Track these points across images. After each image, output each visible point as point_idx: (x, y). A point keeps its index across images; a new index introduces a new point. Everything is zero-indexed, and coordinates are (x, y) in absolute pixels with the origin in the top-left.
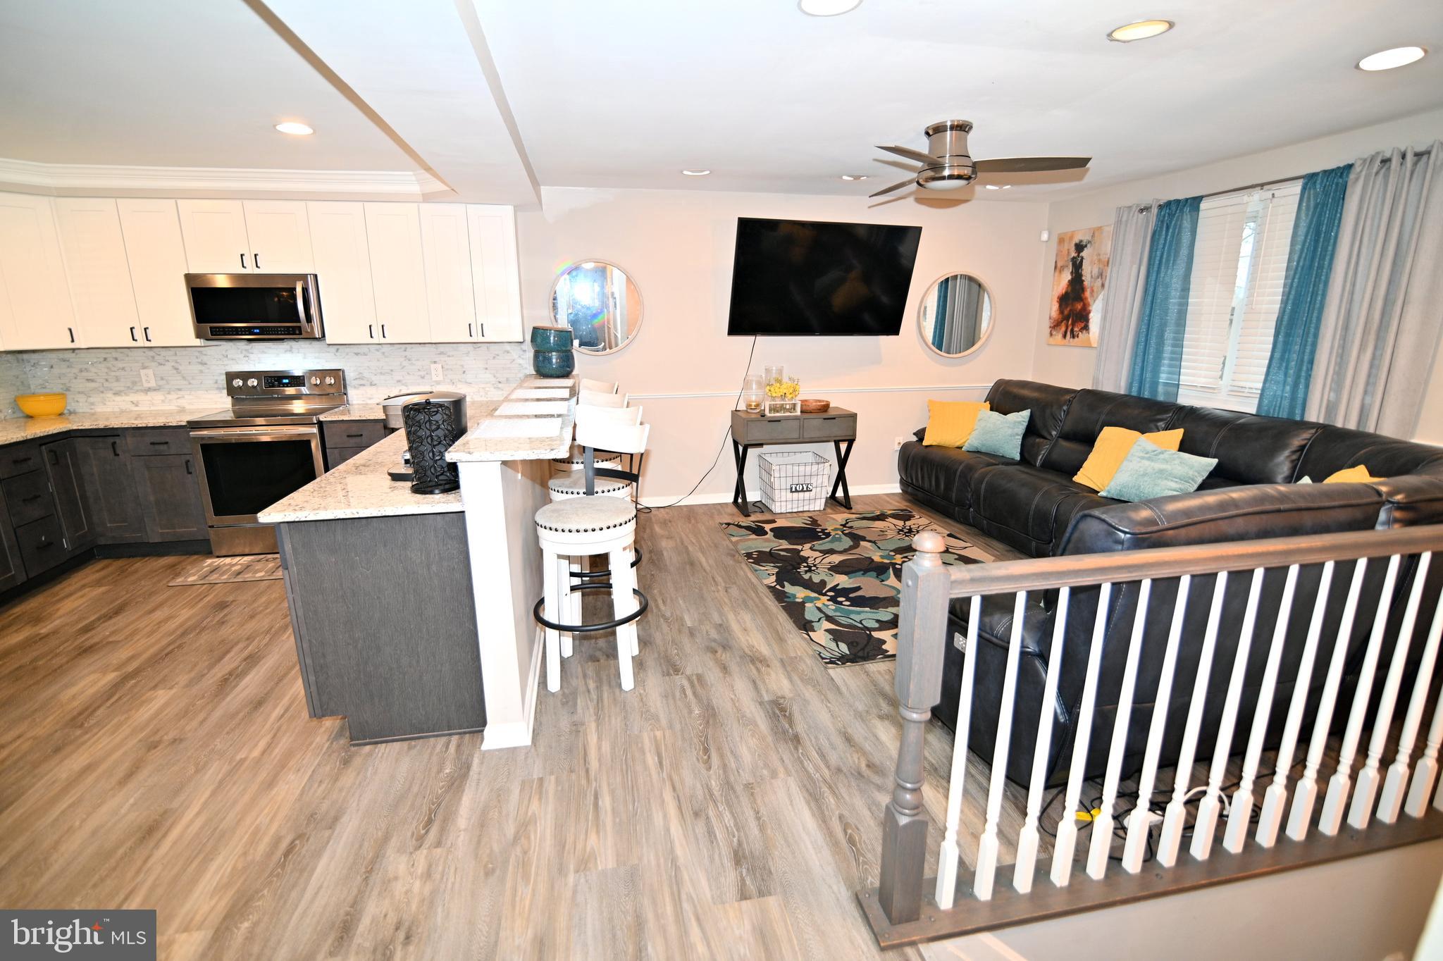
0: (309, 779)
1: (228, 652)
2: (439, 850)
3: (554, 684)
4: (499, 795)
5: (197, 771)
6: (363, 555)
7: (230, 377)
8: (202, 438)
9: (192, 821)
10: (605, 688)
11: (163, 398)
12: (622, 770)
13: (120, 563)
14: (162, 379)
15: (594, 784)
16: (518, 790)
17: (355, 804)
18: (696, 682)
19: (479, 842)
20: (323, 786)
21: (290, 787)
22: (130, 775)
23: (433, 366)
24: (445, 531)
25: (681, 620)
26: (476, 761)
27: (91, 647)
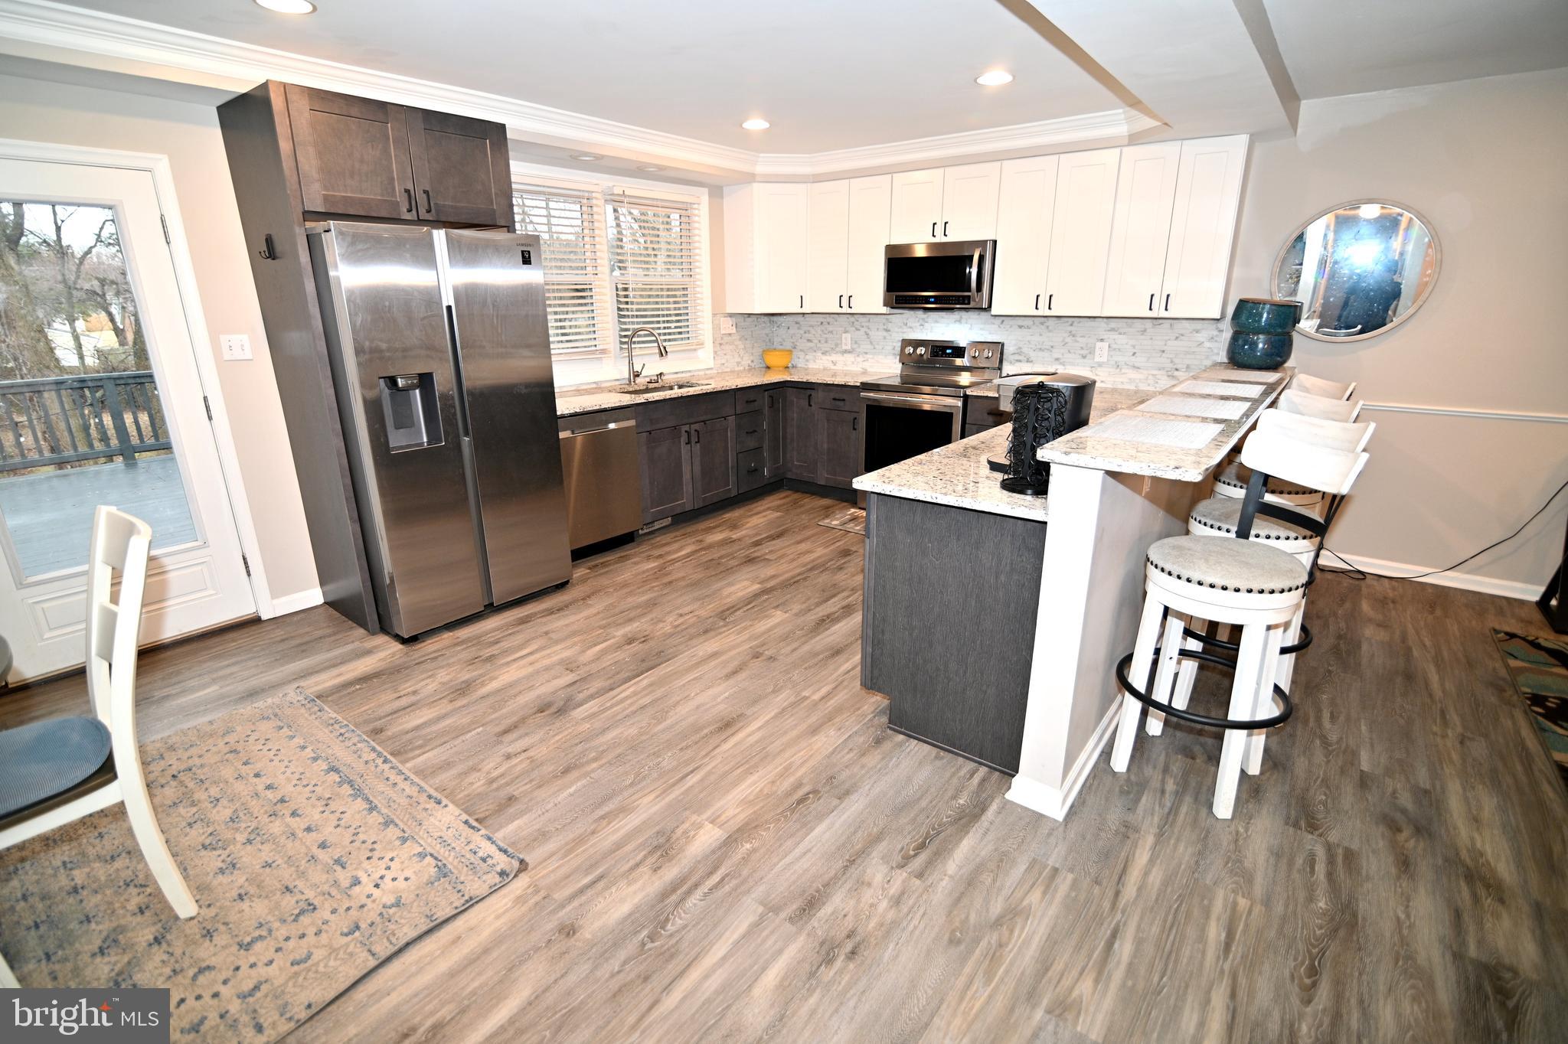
0: (843, 742)
1: (834, 596)
2: (918, 882)
3: (1120, 761)
4: (1001, 861)
5: (773, 692)
6: (936, 543)
7: (906, 343)
8: (869, 399)
9: (753, 733)
10: (1188, 799)
11: (853, 360)
12: (1165, 921)
13: (796, 496)
14: (856, 343)
15: (1119, 916)
16: (1025, 867)
17: (867, 787)
18: (1340, 859)
19: (959, 900)
20: (851, 755)
21: (827, 741)
22: (735, 673)
23: (1099, 344)
24: (1024, 539)
25: (1352, 756)
26: (994, 807)
27: (754, 558)
